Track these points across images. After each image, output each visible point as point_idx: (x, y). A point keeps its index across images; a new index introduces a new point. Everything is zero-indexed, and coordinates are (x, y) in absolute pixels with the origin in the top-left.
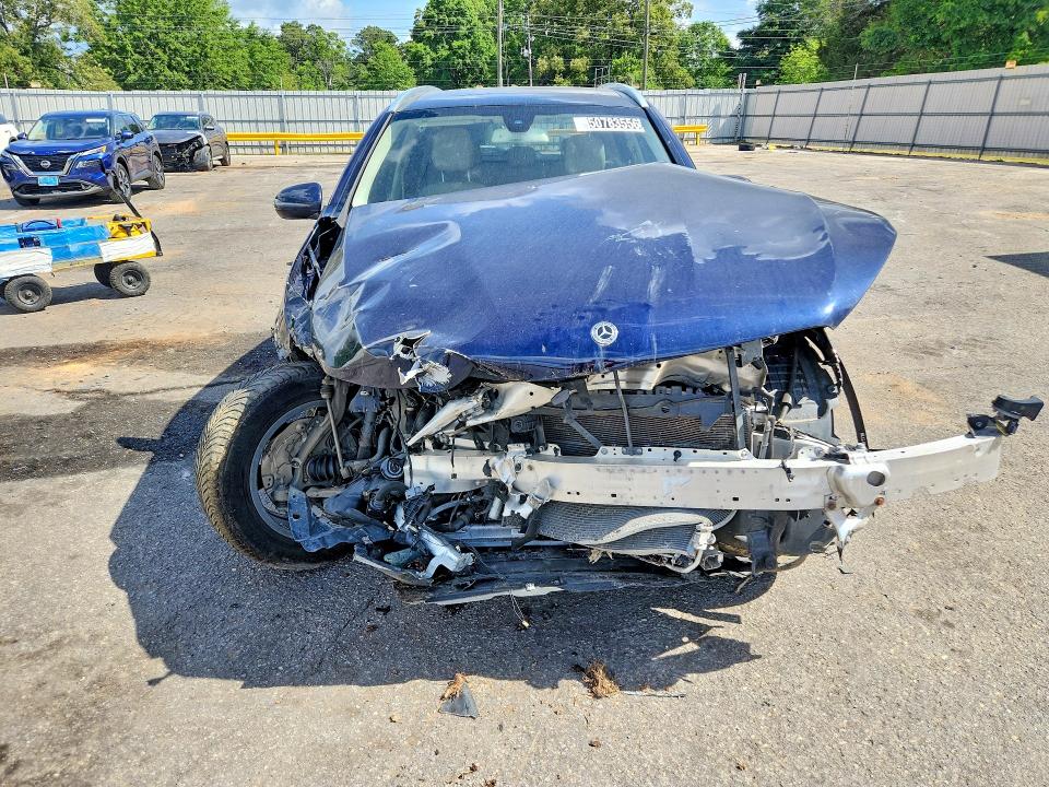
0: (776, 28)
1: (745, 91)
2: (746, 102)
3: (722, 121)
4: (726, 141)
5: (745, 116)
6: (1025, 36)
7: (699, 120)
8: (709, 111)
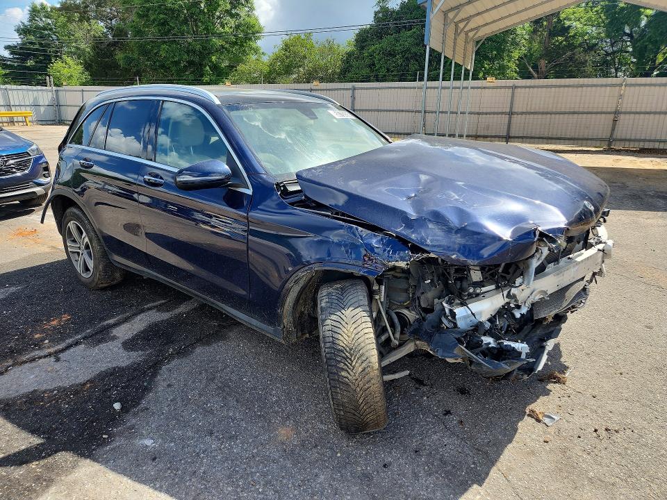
0: (37, 47)
1: (55, 88)
2: (57, 96)
3: (42, 109)
4: (49, 123)
5: (59, 105)
6: (208, 68)
7: (23, 108)
8: (29, 101)
